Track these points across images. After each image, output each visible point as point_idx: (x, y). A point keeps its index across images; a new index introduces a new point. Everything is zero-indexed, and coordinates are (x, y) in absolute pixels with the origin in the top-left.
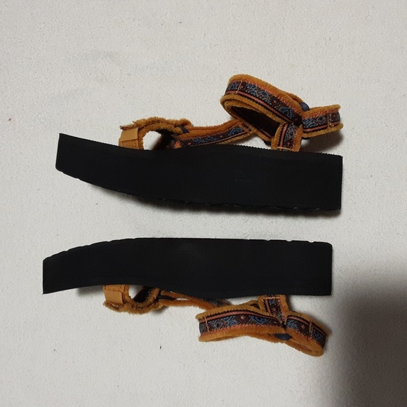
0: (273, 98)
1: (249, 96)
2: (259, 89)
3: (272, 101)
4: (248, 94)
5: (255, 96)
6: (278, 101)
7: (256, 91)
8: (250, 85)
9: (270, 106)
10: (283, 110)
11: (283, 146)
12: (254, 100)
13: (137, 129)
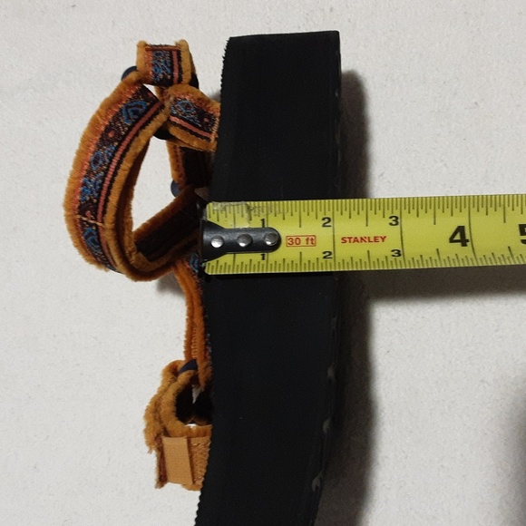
0: (104, 140)
1: (104, 192)
2: (90, 172)
3: (111, 142)
4: (100, 195)
5: (103, 179)
6: (108, 129)
7: (93, 179)
8: (83, 193)
9: (120, 145)
10: (129, 118)
11: (211, 133)
12: (112, 181)
13: (166, 440)
